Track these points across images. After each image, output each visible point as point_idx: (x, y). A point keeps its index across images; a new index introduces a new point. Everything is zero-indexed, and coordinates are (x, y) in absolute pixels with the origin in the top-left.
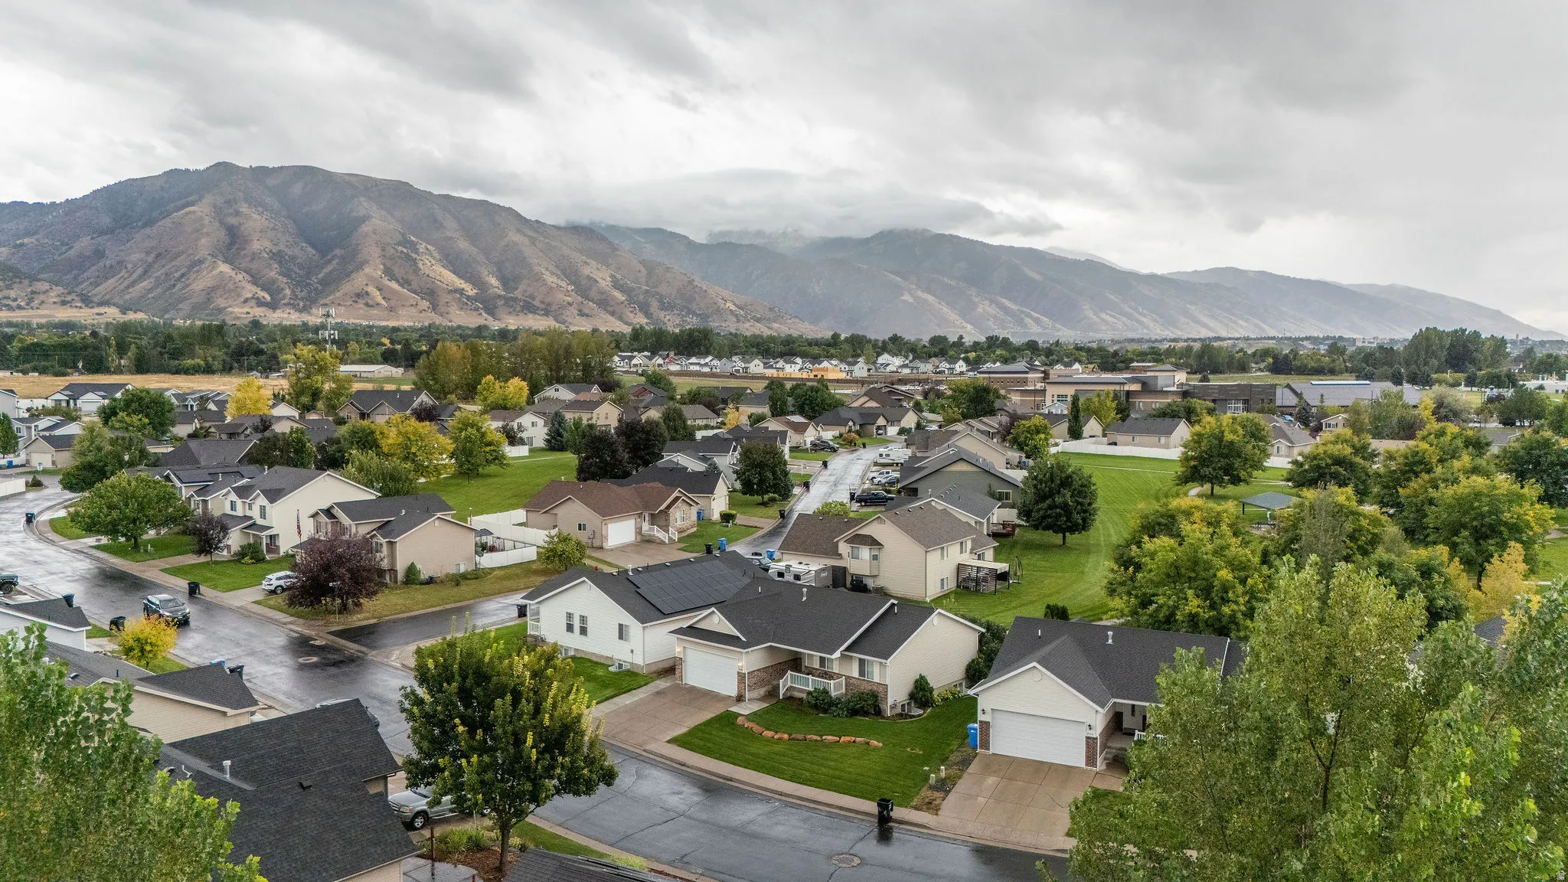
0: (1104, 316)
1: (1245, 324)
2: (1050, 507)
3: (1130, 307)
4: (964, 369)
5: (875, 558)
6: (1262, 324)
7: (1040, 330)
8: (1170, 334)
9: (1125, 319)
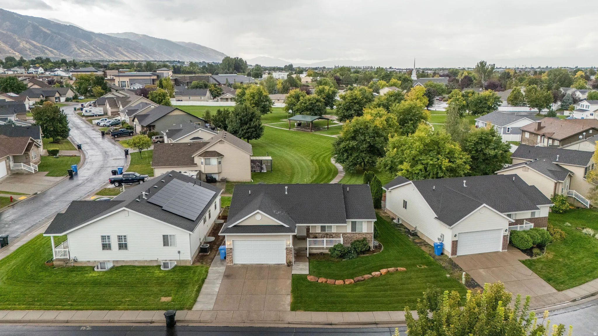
0: (82, 50)
1: (141, 56)
2: (249, 128)
3: (94, 47)
4: (43, 71)
5: (220, 163)
6: (147, 56)
7: (54, 56)
8: (111, 59)
9: (92, 52)
